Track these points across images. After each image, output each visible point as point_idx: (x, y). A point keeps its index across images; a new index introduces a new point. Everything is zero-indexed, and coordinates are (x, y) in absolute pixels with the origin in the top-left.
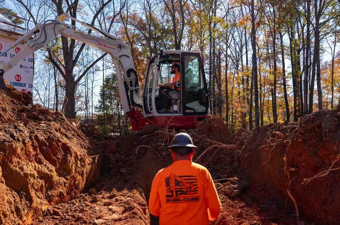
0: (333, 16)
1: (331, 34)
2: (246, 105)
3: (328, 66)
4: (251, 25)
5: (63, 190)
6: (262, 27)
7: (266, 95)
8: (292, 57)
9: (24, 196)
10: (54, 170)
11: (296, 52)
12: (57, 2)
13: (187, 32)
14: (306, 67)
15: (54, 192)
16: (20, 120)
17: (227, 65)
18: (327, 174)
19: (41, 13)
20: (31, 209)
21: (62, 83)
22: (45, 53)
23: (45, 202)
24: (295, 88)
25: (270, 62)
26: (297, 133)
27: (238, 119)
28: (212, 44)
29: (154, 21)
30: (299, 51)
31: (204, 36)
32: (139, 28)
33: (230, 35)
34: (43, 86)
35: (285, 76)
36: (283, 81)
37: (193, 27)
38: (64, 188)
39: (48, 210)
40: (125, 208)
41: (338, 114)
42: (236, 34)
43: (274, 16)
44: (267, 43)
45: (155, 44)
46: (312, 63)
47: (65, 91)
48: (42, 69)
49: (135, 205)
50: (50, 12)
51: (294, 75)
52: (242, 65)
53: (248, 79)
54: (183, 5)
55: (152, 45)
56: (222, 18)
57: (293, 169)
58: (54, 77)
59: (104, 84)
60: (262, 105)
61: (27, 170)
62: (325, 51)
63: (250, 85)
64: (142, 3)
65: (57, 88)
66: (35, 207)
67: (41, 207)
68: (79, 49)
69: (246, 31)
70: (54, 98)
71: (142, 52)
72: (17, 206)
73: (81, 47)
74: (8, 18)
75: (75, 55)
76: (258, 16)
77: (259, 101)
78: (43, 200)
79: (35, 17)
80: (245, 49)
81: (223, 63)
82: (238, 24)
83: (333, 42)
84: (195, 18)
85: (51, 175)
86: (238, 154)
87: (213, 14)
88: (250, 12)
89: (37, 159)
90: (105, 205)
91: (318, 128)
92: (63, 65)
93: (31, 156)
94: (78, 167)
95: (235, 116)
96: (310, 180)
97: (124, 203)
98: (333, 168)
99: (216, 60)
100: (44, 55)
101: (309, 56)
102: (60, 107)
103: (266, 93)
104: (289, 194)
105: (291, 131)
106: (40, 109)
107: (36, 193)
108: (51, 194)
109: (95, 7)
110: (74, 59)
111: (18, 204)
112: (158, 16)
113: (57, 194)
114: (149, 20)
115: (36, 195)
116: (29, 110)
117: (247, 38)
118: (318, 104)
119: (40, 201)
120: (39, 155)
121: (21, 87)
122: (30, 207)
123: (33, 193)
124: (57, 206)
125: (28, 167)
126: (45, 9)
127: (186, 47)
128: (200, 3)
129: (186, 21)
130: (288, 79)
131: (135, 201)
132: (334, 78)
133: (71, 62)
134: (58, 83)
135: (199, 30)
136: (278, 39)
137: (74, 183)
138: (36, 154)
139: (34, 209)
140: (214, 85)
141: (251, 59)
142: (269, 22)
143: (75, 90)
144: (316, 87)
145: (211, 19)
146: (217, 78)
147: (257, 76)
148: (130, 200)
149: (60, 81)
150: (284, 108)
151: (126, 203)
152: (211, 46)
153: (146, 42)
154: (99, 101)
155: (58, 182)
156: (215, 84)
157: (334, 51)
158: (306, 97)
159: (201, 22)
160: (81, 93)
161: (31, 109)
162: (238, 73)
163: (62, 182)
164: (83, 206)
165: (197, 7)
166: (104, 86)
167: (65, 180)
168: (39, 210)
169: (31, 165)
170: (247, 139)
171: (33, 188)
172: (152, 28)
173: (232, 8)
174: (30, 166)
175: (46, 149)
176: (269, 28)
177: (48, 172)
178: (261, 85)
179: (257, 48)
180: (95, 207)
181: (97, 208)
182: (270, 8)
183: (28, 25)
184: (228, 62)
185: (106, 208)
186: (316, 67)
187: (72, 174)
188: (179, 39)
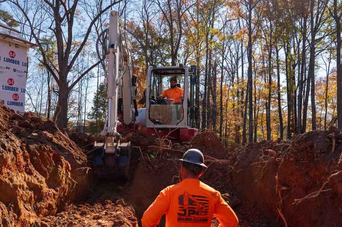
0: (329, 33)
1: (327, 51)
2: (240, 117)
3: (322, 82)
4: (247, 39)
5: (52, 202)
6: (259, 40)
7: (260, 108)
8: (287, 72)
9: (12, 208)
10: (44, 181)
11: (291, 67)
12: (55, 6)
13: (184, 42)
14: (301, 83)
15: (43, 204)
16: (11, 127)
17: (222, 77)
18: (317, 195)
19: (38, 16)
20: (19, 222)
21: (56, 88)
22: (39, 57)
23: (34, 214)
24: (290, 102)
25: (265, 76)
26: (290, 152)
27: (231, 131)
28: (209, 55)
29: (151, 31)
30: (294, 66)
31: (201, 47)
32: (136, 36)
33: (227, 47)
34: (36, 91)
35: (280, 90)
36: (277, 95)
37: (190, 38)
38: (54, 200)
39: (36, 223)
40: (115, 222)
41: (330, 135)
42: (233, 46)
43: (271, 30)
44: (263, 57)
45: (151, 52)
46: (307, 78)
47: (58, 97)
48: (36, 74)
49: (125, 219)
50: (47, 16)
51: (289, 90)
52: (238, 78)
53: (243, 92)
54: (181, 15)
55: (149, 53)
56: (219, 30)
57: (285, 188)
58: (47, 82)
59: (98, 91)
60: (257, 118)
61: (17, 181)
62: (320, 67)
63: (245, 98)
64: (140, 11)
65: (50, 93)
66: (23, 220)
67: (29, 219)
68: (75, 54)
69: (242, 44)
70: (46, 103)
71: (138, 60)
72: (4, 218)
73: (77, 53)
74: (3, 20)
75: (70, 60)
76: (255, 29)
77: (253, 114)
78: (31, 212)
79: (31, 20)
80: (241, 62)
81: (218, 74)
82: (235, 37)
83: (328, 59)
84: (192, 28)
85: (41, 186)
86: (231, 170)
87: (211, 26)
88: (247, 25)
89: (27, 169)
90: (94, 218)
91: (310, 148)
92: (57, 71)
93: (21, 166)
94: (68, 178)
95: (229, 129)
96: (301, 201)
97: (114, 217)
98: (323, 189)
99: (211, 71)
100: (38, 59)
101: (304, 71)
102: (52, 113)
103: (261, 106)
104: (280, 213)
105: (283, 150)
106: (32, 118)
107: (24, 205)
108: (40, 206)
109: (93, 13)
110: (68, 65)
111: (5, 217)
112: (156, 25)
113: (46, 205)
114: (147, 29)
115: (24, 207)
116: (21, 118)
117: (244, 51)
118: (311, 119)
119: (29, 214)
120: (29, 165)
121: (13, 91)
122: (18, 220)
123: (21, 205)
124: (45, 219)
125: (17, 178)
126: (42, 13)
127: (182, 57)
128: (198, 14)
129: (183, 32)
130: (283, 94)
131: (125, 215)
132: (328, 94)
133: (65, 67)
134: (51, 88)
135: (196, 41)
136: (274, 53)
137: (64, 194)
138: (26, 164)
139: (22, 222)
140: (209, 97)
141: (247, 73)
142: (265, 36)
143: (69, 96)
144: (310, 102)
145: (209, 31)
146: (211, 89)
147: (252, 89)
148: (120, 214)
149: (53, 86)
150: (278, 122)
151: (116, 218)
152: (207, 57)
153: (142, 51)
154: (92, 108)
155: (47, 194)
156: (210, 95)
157: (329, 68)
158: (300, 112)
159: (198, 33)
160: (74, 100)
161: (23, 117)
162: (233, 86)
163: (51, 194)
164: (71, 219)
165: (195, 18)
166: (98, 93)
167: (54, 192)
168: (26, 222)
169: (21, 175)
170: (240, 155)
171: (22, 200)
172: (149, 37)
173: (230, 20)
174: (19, 177)
175: (37, 159)
176: (266, 42)
177: (37, 183)
178: (255, 98)
179: (253, 62)
180: (84, 221)
181: (86, 222)
182: (267, 22)
183: (23, 29)
184: (223, 73)
185: (96, 222)
186: (311, 83)
187: (62, 186)
188: (176, 48)
